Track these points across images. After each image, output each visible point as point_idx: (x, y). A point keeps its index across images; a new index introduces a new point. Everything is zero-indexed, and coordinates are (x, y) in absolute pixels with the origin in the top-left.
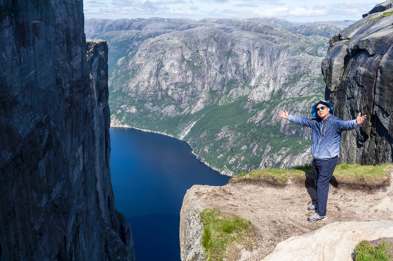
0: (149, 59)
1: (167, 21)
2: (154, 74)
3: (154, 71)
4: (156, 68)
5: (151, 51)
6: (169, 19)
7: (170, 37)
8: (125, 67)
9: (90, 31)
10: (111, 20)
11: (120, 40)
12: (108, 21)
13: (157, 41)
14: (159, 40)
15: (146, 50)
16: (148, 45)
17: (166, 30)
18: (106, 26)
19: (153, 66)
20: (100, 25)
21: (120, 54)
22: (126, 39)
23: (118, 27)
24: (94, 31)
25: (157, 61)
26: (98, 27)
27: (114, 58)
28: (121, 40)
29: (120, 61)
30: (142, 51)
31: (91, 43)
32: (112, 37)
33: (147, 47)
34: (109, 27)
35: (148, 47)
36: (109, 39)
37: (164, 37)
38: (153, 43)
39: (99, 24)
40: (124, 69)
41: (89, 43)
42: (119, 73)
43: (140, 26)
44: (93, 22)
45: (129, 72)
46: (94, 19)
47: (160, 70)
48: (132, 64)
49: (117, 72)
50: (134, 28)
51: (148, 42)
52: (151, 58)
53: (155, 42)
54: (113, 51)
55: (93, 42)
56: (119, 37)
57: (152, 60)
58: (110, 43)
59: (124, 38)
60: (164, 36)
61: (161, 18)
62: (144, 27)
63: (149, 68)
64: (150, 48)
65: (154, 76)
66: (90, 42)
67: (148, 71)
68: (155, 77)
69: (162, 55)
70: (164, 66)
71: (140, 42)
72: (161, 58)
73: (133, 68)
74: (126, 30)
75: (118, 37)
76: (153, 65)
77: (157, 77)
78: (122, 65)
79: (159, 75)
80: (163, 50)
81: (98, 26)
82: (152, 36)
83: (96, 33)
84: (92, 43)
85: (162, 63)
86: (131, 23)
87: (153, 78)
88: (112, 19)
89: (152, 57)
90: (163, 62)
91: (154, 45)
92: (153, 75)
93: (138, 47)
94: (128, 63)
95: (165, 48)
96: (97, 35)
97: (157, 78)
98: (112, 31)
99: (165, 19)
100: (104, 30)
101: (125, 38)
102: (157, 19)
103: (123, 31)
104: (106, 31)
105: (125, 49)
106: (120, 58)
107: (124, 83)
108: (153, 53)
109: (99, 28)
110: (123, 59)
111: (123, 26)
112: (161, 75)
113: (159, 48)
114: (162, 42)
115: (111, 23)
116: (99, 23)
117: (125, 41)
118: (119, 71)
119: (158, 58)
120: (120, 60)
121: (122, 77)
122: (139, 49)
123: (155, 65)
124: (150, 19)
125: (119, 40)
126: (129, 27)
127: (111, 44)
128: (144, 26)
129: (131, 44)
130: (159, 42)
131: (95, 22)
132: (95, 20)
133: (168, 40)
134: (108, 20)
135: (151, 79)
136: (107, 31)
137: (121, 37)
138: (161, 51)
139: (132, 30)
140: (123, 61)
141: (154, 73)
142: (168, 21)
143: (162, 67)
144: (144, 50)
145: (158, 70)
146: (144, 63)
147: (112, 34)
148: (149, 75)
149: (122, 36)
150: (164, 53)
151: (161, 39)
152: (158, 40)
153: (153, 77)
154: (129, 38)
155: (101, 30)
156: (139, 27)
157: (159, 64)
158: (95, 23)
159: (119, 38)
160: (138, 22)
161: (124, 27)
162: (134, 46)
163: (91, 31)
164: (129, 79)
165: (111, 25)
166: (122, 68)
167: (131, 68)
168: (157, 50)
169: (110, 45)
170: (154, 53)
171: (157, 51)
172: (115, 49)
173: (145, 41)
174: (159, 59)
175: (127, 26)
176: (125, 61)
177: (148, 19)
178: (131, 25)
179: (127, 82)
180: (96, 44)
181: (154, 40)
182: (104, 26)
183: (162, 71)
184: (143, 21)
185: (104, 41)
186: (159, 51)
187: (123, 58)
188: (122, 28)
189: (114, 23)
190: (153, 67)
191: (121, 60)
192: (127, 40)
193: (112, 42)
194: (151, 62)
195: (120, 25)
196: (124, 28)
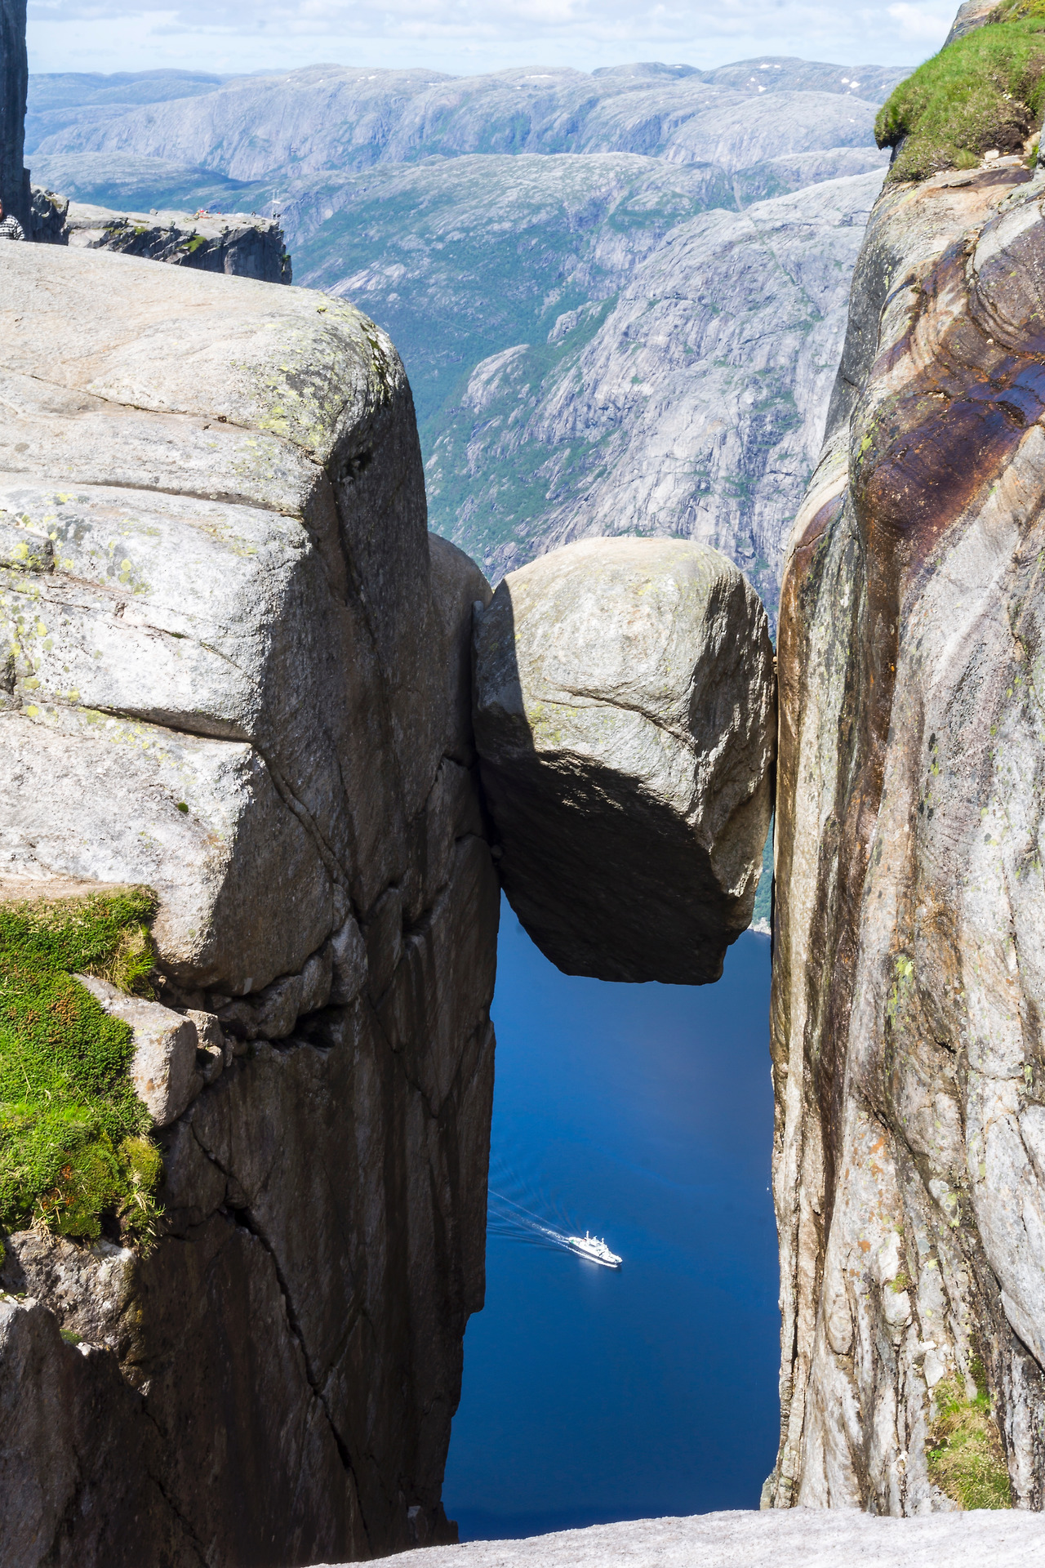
0: (697, 367)
1: (854, 85)
2: (727, 479)
3: (727, 459)
4: (739, 435)
5: (715, 310)
6: (877, 68)
7: (858, 207)
8: (517, 421)
9: (294, 158)
10: (448, 78)
11: (501, 220)
12: (424, 87)
13: (763, 235)
14: (777, 230)
15: (679, 297)
16: (695, 263)
17: (844, 150)
18: (411, 118)
19: (722, 421)
20: (370, 116)
21: (494, 328)
22: (543, 216)
23: (495, 128)
24: (319, 157)
25: (756, 382)
26: (351, 128)
27: (448, 356)
28: (507, 225)
29: (484, 377)
30: (652, 304)
31: (164, 236)
32: (446, 199)
33: (687, 278)
34: (428, 130)
35: (697, 280)
36: (422, 214)
37: (816, 206)
38: (730, 246)
39: (364, 107)
40: (508, 437)
41: (147, 233)
42: (472, 465)
43: (657, 121)
44: (320, 91)
45: (544, 455)
46: (326, 67)
47: (774, 453)
48: (571, 398)
49: (460, 456)
50: (606, 137)
51: (698, 241)
52: (711, 357)
53: (750, 238)
54: (445, 301)
55: (177, 233)
56: (491, 204)
57: (719, 373)
58: (428, 242)
59: (529, 205)
60: (820, 195)
61: (815, 66)
62: (685, 129)
63: (693, 431)
64: (707, 282)
65: (726, 493)
66: (158, 229)
67: (680, 452)
68: (733, 504)
69: (790, 341)
70: (800, 422)
71: (644, 241)
72: (783, 360)
73: (573, 429)
74: (554, 151)
75: (487, 199)
76: (721, 411)
77: (742, 505)
78: (499, 406)
79: (759, 486)
80: (806, 299)
81: (352, 118)
82: (737, 194)
83: (333, 167)
84: (170, 240)
85: (787, 395)
86: (592, 103)
87: (713, 511)
88: (452, 74)
89: (719, 352)
90: (800, 391)
91: (740, 266)
92: (718, 488)
93: (628, 275)
94: (540, 393)
95: (815, 291)
96: (341, 187)
97: (746, 509)
98: (450, 153)
99: (845, 72)
100: (392, 149)
101: (537, 209)
102: (782, 73)
103: (525, 157)
104: (407, 158)
105: (530, 289)
106: (488, 355)
107: (504, 539)
108: (725, 320)
109: (361, 137)
110: (505, 366)
111: (529, 120)
112: (777, 490)
113: (771, 287)
114: (796, 242)
115: (444, 101)
116: (362, 98)
117: (532, 230)
118: (473, 450)
119: (759, 363)
120: (490, 366)
121: (494, 491)
122: (629, 294)
123: (733, 410)
124: (735, 70)
125: (490, 221)
126: (573, 127)
127: (436, 255)
128: (685, 119)
129: (576, 250)
130: (774, 244)
131: (331, 90)
132: (337, 80)
133: (845, 230)
134: (425, 81)
135: (700, 513)
136: (411, 157)
137: (511, 205)
138: (787, 310)
139: (597, 148)
140: (506, 380)
141: (722, 473)
142: (862, 90)
143: (788, 426)
144: (665, 303)
145: (758, 448)
146: (658, 397)
147: (447, 180)
148: (687, 487)
149: (512, 195)
150: (806, 327)
151: (793, 216)
152: (768, 226)
153: (714, 500)
154: (561, 209)
155: (375, 150)
156: (641, 129)
157: (766, 404)
158: (333, 96)
159: (493, 212)
160: (643, 94)
161: (535, 127)
162: (598, 271)
163: (300, 154)
164: (542, 506)
165: (442, 116)
166: (497, 432)
167: (560, 429)
168: (759, 297)
169: (426, 261)
170: (732, 326)
171: (754, 306)
172: (456, 291)
173: (675, 232)
174: (767, 371)
175: (561, 118)
176: (522, 381)
177: (713, 72)
178: (593, 114)
179: (521, 530)
180: (194, 245)
181: (745, 225)
182: (398, 117)
183: (784, 456)
184: (683, 84)
185: (265, 228)
186: (769, 310)
187: (509, 352)
188: (523, 139)
189: (466, 96)
190: (719, 430)
191: (494, 367)
192: (548, 223)
193: (440, 239)
194: (708, 392)
195: (508, 115)
196: (539, 136)
